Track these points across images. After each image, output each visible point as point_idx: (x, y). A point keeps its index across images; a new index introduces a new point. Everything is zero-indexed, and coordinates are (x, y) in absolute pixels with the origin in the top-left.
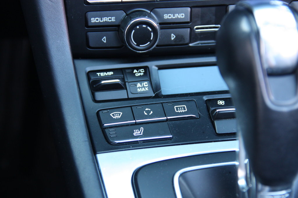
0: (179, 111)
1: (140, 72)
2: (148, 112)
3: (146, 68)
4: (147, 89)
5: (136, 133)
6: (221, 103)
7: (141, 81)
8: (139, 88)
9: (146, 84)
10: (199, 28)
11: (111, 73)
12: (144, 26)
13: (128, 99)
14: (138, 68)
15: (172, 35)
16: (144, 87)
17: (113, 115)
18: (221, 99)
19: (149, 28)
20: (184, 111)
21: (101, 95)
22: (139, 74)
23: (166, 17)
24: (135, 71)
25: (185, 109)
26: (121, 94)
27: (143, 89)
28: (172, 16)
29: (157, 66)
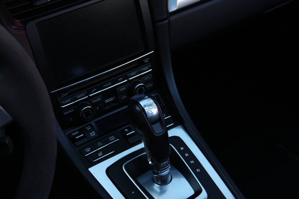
0: (112, 140)
1: (89, 128)
2: (100, 144)
3: (90, 125)
4: (95, 134)
5: (100, 155)
6: (126, 130)
7: (91, 132)
8: (91, 135)
9: (93, 132)
10: (107, 101)
11: (77, 132)
12: (88, 110)
13: (89, 141)
14: (87, 126)
15: (97, 108)
16: (94, 134)
17: (87, 150)
18: (126, 128)
19: (90, 110)
20: (113, 139)
21: (77, 144)
22: (89, 129)
23: (93, 102)
24: (87, 128)
25: (114, 138)
26: (86, 140)
27: (93, 135)
28: (96, 101)
29: (94, 122)
